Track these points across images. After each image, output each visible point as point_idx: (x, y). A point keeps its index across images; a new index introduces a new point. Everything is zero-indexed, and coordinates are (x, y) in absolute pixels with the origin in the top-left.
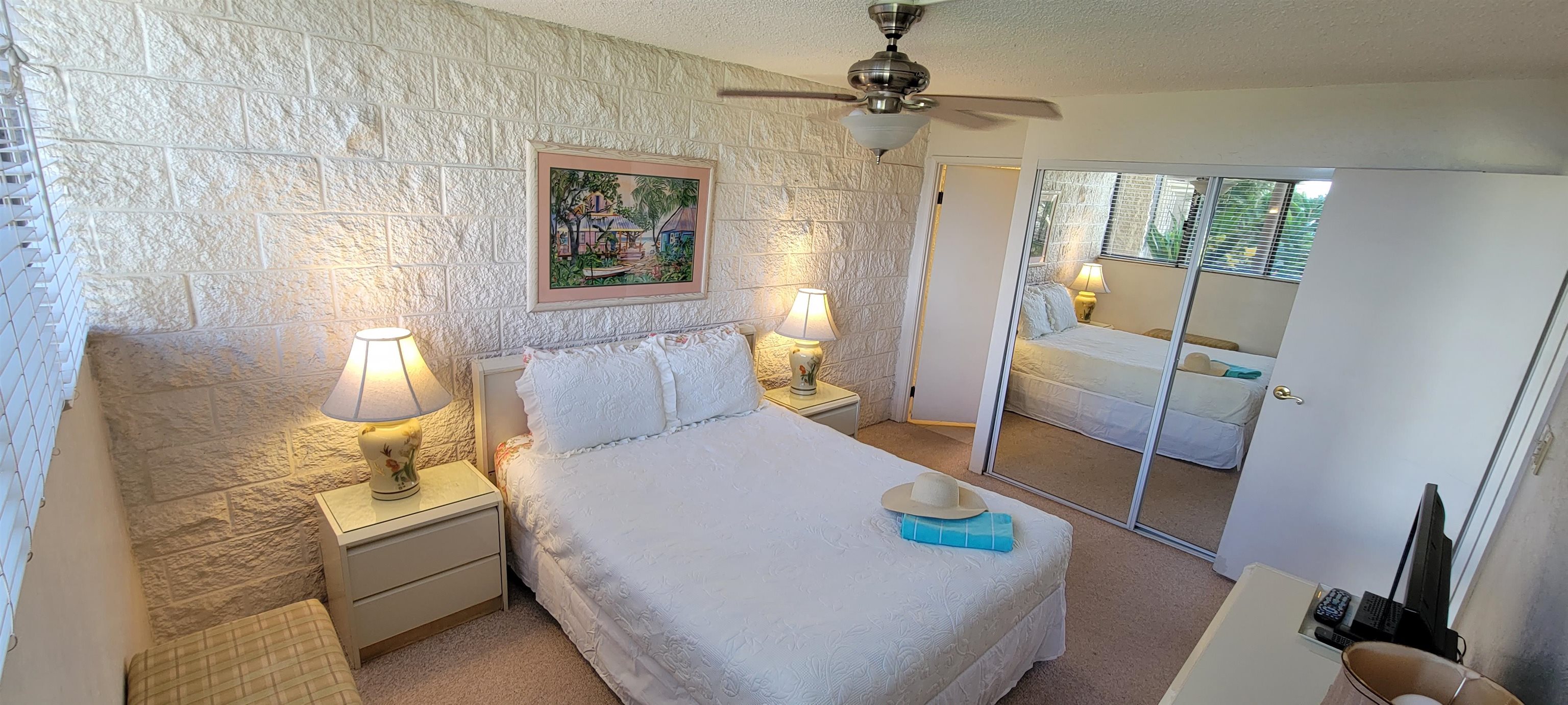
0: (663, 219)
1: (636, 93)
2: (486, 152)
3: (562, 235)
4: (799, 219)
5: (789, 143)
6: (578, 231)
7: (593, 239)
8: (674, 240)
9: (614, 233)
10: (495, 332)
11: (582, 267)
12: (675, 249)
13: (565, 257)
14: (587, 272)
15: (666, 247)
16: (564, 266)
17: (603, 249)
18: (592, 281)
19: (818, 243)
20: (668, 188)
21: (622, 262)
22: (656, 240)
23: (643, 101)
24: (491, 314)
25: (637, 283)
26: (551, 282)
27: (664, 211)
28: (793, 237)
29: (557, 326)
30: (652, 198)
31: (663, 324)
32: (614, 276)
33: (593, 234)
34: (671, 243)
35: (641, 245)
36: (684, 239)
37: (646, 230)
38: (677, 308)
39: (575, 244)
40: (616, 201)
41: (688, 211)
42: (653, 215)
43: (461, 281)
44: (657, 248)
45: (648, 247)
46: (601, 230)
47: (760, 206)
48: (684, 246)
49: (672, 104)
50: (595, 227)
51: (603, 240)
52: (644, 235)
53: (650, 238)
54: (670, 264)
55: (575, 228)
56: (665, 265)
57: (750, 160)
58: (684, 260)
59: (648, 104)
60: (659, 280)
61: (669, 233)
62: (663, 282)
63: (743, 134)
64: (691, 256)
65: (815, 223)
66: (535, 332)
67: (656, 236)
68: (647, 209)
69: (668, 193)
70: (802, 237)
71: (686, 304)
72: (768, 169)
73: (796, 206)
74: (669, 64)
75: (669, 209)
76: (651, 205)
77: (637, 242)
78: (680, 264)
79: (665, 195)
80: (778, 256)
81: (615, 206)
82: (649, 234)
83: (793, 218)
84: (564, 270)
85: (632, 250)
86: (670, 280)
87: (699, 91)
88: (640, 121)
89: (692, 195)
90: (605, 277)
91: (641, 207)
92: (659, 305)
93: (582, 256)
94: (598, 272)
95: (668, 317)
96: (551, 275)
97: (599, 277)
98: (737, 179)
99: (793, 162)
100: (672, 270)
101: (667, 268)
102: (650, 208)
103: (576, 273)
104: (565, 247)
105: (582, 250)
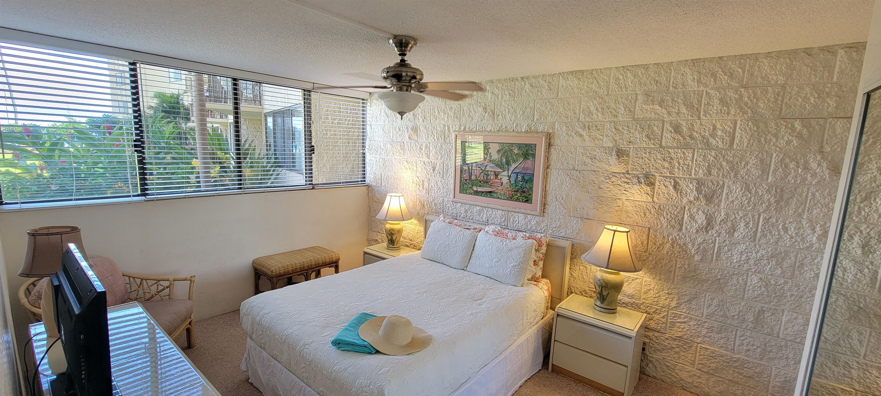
0: (513, 166)
1: (503, 103)
2: (443, 137)
3: (465, 170)
4: (634, 172)
5: (620, 115)
6: (472, 169)
7: (478, 173)
8: (520, 178)
9: (488, 171)
10: (442, 207)
11: (473, 186)
12: (521, 183)
13: (466, 180)
14: (475, 188)
15: (515, 182)
16: (466, 184)
17: (482, 178)
18: (477, 193)
19: (662, 195)
20: (516, 149)
21: (491, 186)
22: (509, 177)
23: (506, 106)
24: (441, 199)
25: (498, 198)
26: (460, 190)
27: (514, 161)
28: (627, 186)
29: (463, 210)
30: (507, 154)
31: (515, 225)
32: (487, 192)
33: (478, 171)
34: (518, 179)
35: (501, 179)
36: (526, 178)
37: (504, 171)
38: (522, 217)
39: (470, 175)
40: (488, 155)
41: (529, 162)
42: (508, 163)
43: (433, 185)
44: (510, 181)
45: (505, 180)
46: (481, 169)
47: (590, 162)
48: (526, 182)
49: (523, 104)
50: (479, 167)
51: (482, 174)
52: (503, 174)
53: (506, 176)
54: (517, 191)
55: (470, 168)
56: (515, 191)
57: (580, 130)
58: (526, 190)
59: (509, 107)
60: (511, 198)
61: (517, 173)
62: (513, 200)
63: (575, 114)
64: (531, 188)
65: (657, 177)
66: (455, 211)
67: (509, 175)
68: (504, 160)
69: (516, 152)
70: (635, 187)
71: (529, 216)
72: (598, 135)
73: (631, 162)
74: (521, 85)
75: (517, 160)
76: (507, 158)
77: (499, 177)
78: (524, 192)
79: (514, 153)
80: (610, 199)
81: (488, 158)
82: (506, 173)
83: (628, 171)
84: (465, 186)
85: (496, 180)
86: (517, 200)
87: (539, 94)
88: (505, 116)
89: (531, 153)
90: (483, 192)
91: (501, 159)
92: (512, 213)
93: (473, 180)
94: (480, 189)
95: (517, 222)
96: (460, 187)
97: (480, 192)
98: (568, 143)
99: (625, 128)
100: (519, 195)
101: (516, 193)
102: (506, 160)
103: (470, 188)
104: (466, 176)
105: (473, 178)
